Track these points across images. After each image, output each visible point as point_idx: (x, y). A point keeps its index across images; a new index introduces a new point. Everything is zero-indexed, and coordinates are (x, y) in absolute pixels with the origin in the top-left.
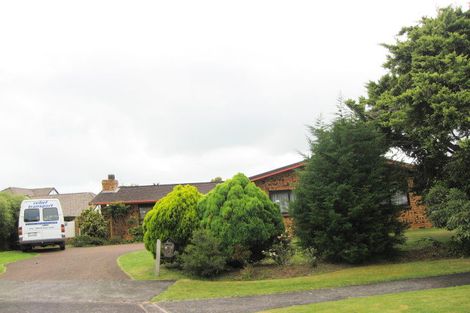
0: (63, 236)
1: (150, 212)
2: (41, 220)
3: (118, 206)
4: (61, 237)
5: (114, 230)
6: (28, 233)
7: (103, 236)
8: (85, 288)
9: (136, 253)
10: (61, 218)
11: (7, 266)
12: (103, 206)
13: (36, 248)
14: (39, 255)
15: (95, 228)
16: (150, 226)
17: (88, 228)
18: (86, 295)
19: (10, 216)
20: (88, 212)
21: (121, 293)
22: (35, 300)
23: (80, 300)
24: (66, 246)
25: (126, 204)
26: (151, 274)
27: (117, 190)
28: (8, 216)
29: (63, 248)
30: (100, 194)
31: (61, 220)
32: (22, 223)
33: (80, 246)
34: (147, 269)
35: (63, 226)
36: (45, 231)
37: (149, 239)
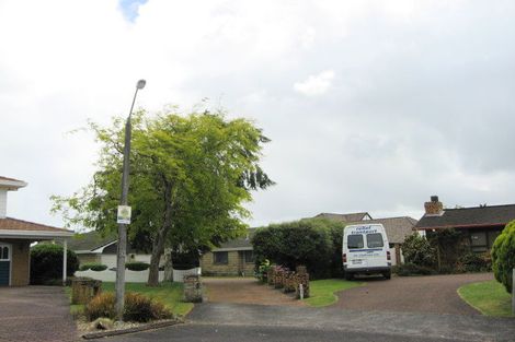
0: (389, 264)
1: (500, 237)
2: (366, 247)
3: (446, 231)
4: (386, 265)
5: (442, 258)
6: (352, 260)
7: (430, 265)
8: (431, 322)
9: (476, 284)
10: (386, 244)
11: (338, 293)
12: (428, 231)
13: (361, 276)
14: (364, 284)
15: (421, 256)
16: (501, 253)
17: (414, 255)
18: (436, 330)
19: (331, 242)
20: (412, 238)
21: (476, 329)
22: (381, 332)
23: (431, 335)
24: (392, 275)
25: (457, 229)
26: (506, 309)
27: (442, 213)
28: (330, 242)
29: (388, 278)
30: (424, 218)
31: (386, 247)
32: (345, 249)
33: (406, 275)
34: (498, 304)
35: (388, 253)
36: (370, 258)
37: (501, 268)
